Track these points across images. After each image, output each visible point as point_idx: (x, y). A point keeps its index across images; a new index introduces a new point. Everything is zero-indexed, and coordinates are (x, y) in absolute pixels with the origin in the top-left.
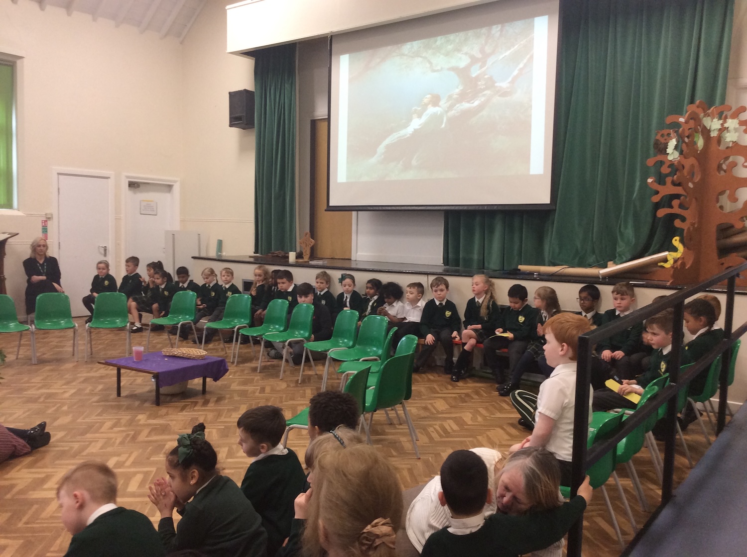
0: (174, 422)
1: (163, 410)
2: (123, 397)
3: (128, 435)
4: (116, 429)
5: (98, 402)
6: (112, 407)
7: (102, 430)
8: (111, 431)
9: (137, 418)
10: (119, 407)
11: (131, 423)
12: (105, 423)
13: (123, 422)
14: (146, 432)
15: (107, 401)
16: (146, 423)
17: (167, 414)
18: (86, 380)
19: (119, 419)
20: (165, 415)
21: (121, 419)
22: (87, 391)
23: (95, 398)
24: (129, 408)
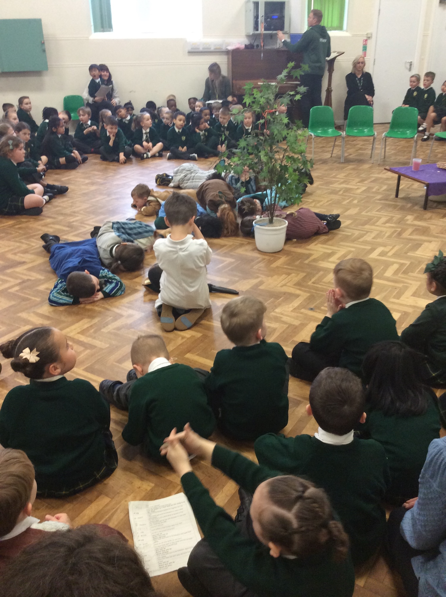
0: (435, 226)
1: (428, 215)
2: (399, 198)
3: (395, 231)
4: (388, 225)
5: (380, 200)
6: (389, 206)
7: (377, 224)
8: (384, 225)
9: (406, 218)
10: (395, 207)
11: (400, 221)
12: (380, 218)
13: (395, 219)
14: (410, 230)
15: (387, 200)
16: (412, 223)
17: (430, 218)
18: (375, 181)
19: (392, 217)
20: (429, 219)
21: (393, 217)
22: (374, 190)
23: (379, 197)
24: (402, 208)
